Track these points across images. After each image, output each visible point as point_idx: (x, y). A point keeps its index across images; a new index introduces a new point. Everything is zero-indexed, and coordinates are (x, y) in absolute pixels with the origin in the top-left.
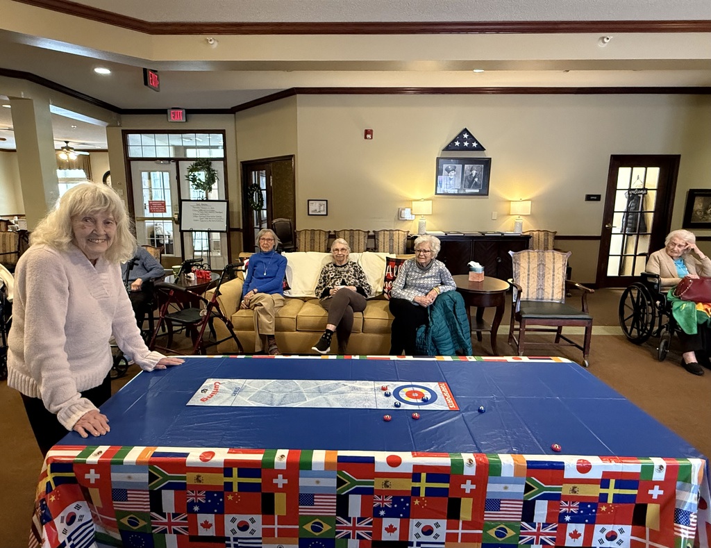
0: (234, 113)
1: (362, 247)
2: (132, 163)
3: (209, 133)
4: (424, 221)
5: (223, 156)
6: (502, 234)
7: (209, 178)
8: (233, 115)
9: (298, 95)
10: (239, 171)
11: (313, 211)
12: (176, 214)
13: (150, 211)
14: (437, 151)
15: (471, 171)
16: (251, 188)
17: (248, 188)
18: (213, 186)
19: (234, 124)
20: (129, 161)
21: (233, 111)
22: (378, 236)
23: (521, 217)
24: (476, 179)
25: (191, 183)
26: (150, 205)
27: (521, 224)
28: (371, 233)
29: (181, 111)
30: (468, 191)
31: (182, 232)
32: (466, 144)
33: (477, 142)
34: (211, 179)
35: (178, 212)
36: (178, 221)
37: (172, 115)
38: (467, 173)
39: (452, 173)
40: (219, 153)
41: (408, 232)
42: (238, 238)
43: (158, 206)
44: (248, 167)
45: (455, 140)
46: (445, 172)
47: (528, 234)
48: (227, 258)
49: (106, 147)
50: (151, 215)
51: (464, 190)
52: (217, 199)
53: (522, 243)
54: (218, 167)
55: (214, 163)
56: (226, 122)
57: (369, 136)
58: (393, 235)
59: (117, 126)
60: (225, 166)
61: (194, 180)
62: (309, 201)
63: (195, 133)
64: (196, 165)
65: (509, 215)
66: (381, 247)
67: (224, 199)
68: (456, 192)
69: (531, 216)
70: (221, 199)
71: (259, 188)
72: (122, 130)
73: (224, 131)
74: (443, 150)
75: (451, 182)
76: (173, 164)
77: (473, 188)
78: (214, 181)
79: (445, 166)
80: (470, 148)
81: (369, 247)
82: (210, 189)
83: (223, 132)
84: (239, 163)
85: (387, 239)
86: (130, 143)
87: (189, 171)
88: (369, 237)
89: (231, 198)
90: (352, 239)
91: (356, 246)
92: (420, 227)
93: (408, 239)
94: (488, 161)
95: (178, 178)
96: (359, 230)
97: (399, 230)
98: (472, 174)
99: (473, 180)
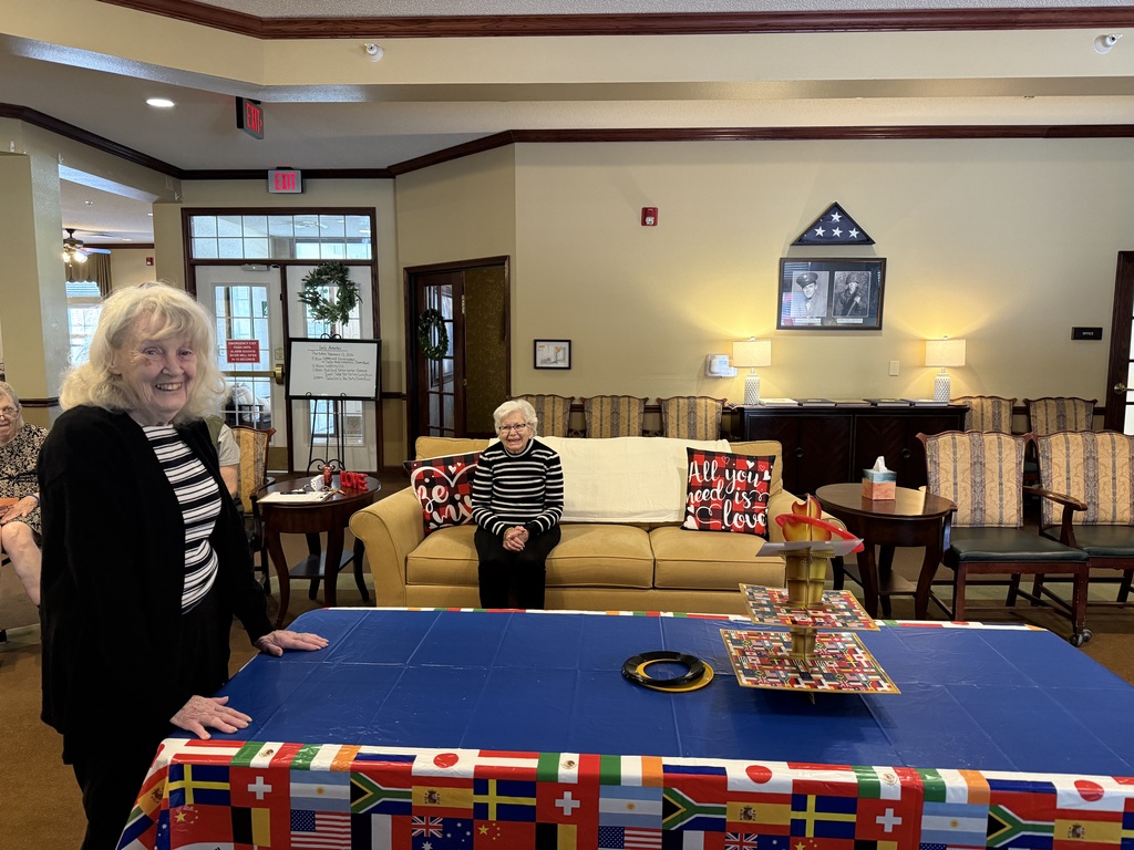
0: (394, 177)
1: (636, 426)
2: (199, 270)
3: (344, 215)
4: (756, 379)
5: (370, 258)
6: (912, 404)
7: (343, 299)
8: (391, 181)
9: (517, 145)
10: (402, 285)
11: (545, 361)
12: (278, 365)
13: (230, 360)
14: (781, 248)
15: (847, 283)
16: (425, 318)
17: (418, 318)
18: (350, 313)
19: (391, 197)
20: (192, 265)
21: (390, 173)
22: (668, 406)
23: (947, 372)
24: (858, 299)
25: (309, 307)
26: (230, 348)
27: (947, 386)
28: (652, 402)
29: (293, 173)
30: (841, 321)
31: (289, 399)
32: (837, 232)
33: (859, 228)
34: (348, 300)
35: (282, 362)
36: (283, 379)
38: (840, 287)
39: (810, 289)
40: (363, 252)
41: (725, 400)
42: (398, 412)
43: (243, 351)
44: (419, 279)
45: (815, 225)
46: (795, 286)
47: (960, 403)
48: (374, 449)
49: (151, 239)
50: (231, 367)
52: (358, 338)
53: (951, 418)
54: (360, 277)
55: (352, 269)
56: (376, 193)
57: (650, 220)
58: (695, 404)
59: (176, 202)
60: (375, 277)
61: (315, 302)
62: (536, 341)
63: (318, 214)
64: (319, 273)
65: (923, 366)
66: (671, 428)
67: (371, 337)
68: (818, 322)
69: (967, 369)
70: (365, 338)
71: (441, 318)
72: (182, 209)
73: (374, 209)
74: (793, 244)
75: (808, 305)
76: (276, 272)
77: (853, 315)
78: (353, 305)
79: (796, 275)
80: (844, 241)
81: (648, 428)
82: (345, 319)
83: (370, 212)
84: (401, 271)
85: (684, 413)
86: (196, 233)
87: (306, 285)
88: (648, 410)
89: (384, 336)
90: (615, 413)
91: (623, 427)
92: (749, 390)
93: (723, 413)
94: (881, 264)
95: (284, 297)
96: (629, 397)
97: (706, 397)
98: (849, 289)
99: (852, 300)
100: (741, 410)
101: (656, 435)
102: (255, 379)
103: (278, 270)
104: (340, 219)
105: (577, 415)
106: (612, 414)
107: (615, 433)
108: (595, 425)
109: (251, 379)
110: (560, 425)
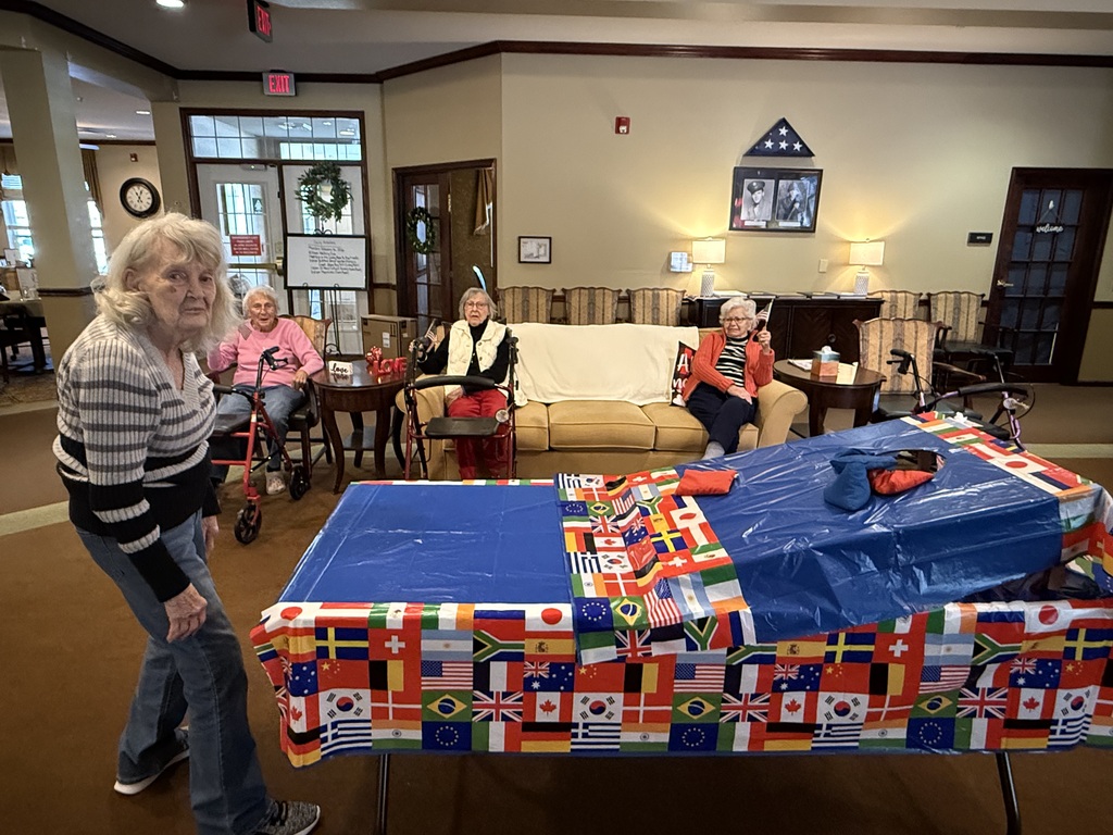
0: (381, 82)
1: (609, 315)
2: (199, 167)
3: (335, 118)
4: (711, 274)
5: (359, 158)
6: (839, 297)
7: (336, 196)
8: (378, 86)
9: (504, 55)
10: (391, 185)
11: (527, 256)
12: (278, 258)
13: (234, 254)
14: (735, 159)
15: (789, 191)
16: (413, 214)
17: (405, 216)
18: (343, 210)
19: (377, 101)
20: (193, 163)
21: (378, 78)
22: (634, 296)
23: (867, 270)
24: (797, 205)
25: (305, 204)
26: (234, 241)
27: (866, 280)
28: (623, 294)
29: (286, 76)
30: (783, 224)
31: (290, 290)
32: (783, 145)
33: (802, 142)
34: (341, 198)
35: (282, 255)
36: (283, 272)
37: (271, 84)
38: (783, 194)
39: (758, 196)
40: (353, 152)
41: (684, 292)
42: (389, 300)
43: (245, 245)
44: (406, 179)
45: (766, 138)
46: (746, 192)
47: (878, 296)
49: (152, 137)
50: (235, 260)
51: (778, 223)
52: (350, 233)
53: (871, 308)
54: (351, 177)
55: (344, 169)
56: (365, 98)
57: (623, 128)
58: (658, 295)
59: (172, 101)
60: (365, 176)
61: (312, 198)
62: (520, 238)
63: (311, 117)
64: (314, 172)
65: (848, 264)
66: (638, 317)
67: (363, 233)
68: (763, 225)
69: (884, 268)
70: (357, 233)
71: (428, 215)
72: (181, 109)
73: (363, 113)
74: (746, 155)
75: (756, 209)
76: (273, 171)
77: (791, 220)
78: (345, 202)
79: (747, 182)
80: (789, 153)
81: (620, 316)
82: (339, 216)
83: (360, 115)
84: (390, 171)
85: (649, 302)
86: (195, 132)
87: (302, 184)
88: (621, 300)
89: (374, 232)
90: (592, 303)
91: (598, 315)
92: (705, 284)
93: (683, 304)
94: (818, 175)
95: (281, 195)
96: (604, 289)
97: (667, 289)
98: (790, 196)
99: (792, 206)
100: (700, 301)
101: (627, 322)
102: (258, 270)
103: (275, 169)
104: (329, 122)
105: (559, 305)
106: (589, 304)
107: (591, 321)
108: (574, 316)
109: (254, 270)
110: (543, 313)
